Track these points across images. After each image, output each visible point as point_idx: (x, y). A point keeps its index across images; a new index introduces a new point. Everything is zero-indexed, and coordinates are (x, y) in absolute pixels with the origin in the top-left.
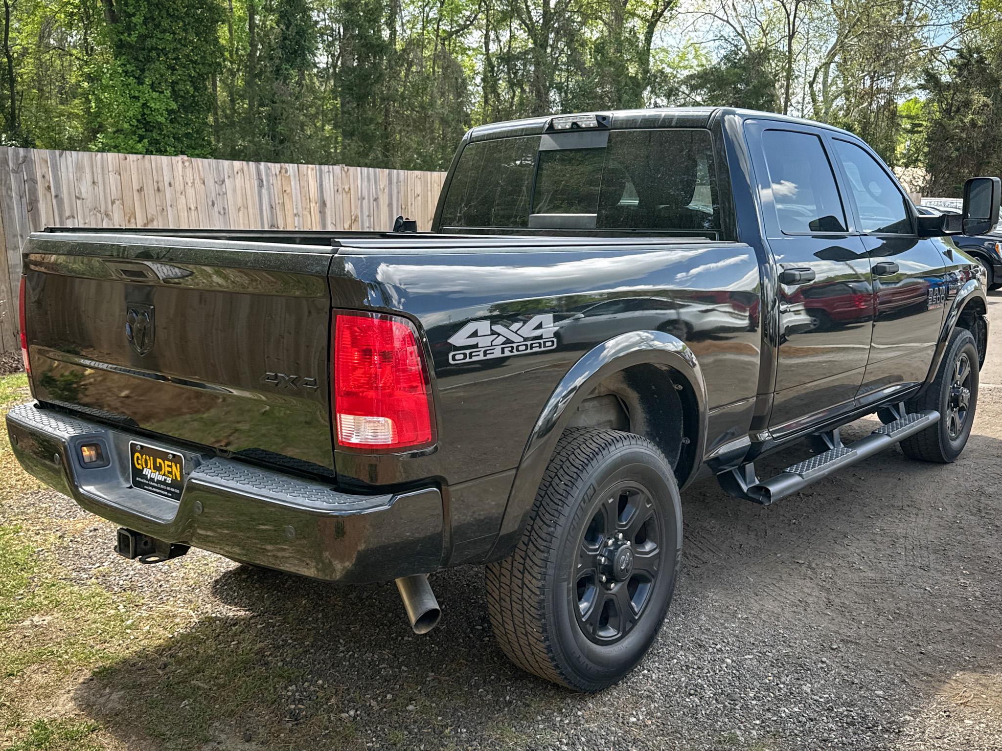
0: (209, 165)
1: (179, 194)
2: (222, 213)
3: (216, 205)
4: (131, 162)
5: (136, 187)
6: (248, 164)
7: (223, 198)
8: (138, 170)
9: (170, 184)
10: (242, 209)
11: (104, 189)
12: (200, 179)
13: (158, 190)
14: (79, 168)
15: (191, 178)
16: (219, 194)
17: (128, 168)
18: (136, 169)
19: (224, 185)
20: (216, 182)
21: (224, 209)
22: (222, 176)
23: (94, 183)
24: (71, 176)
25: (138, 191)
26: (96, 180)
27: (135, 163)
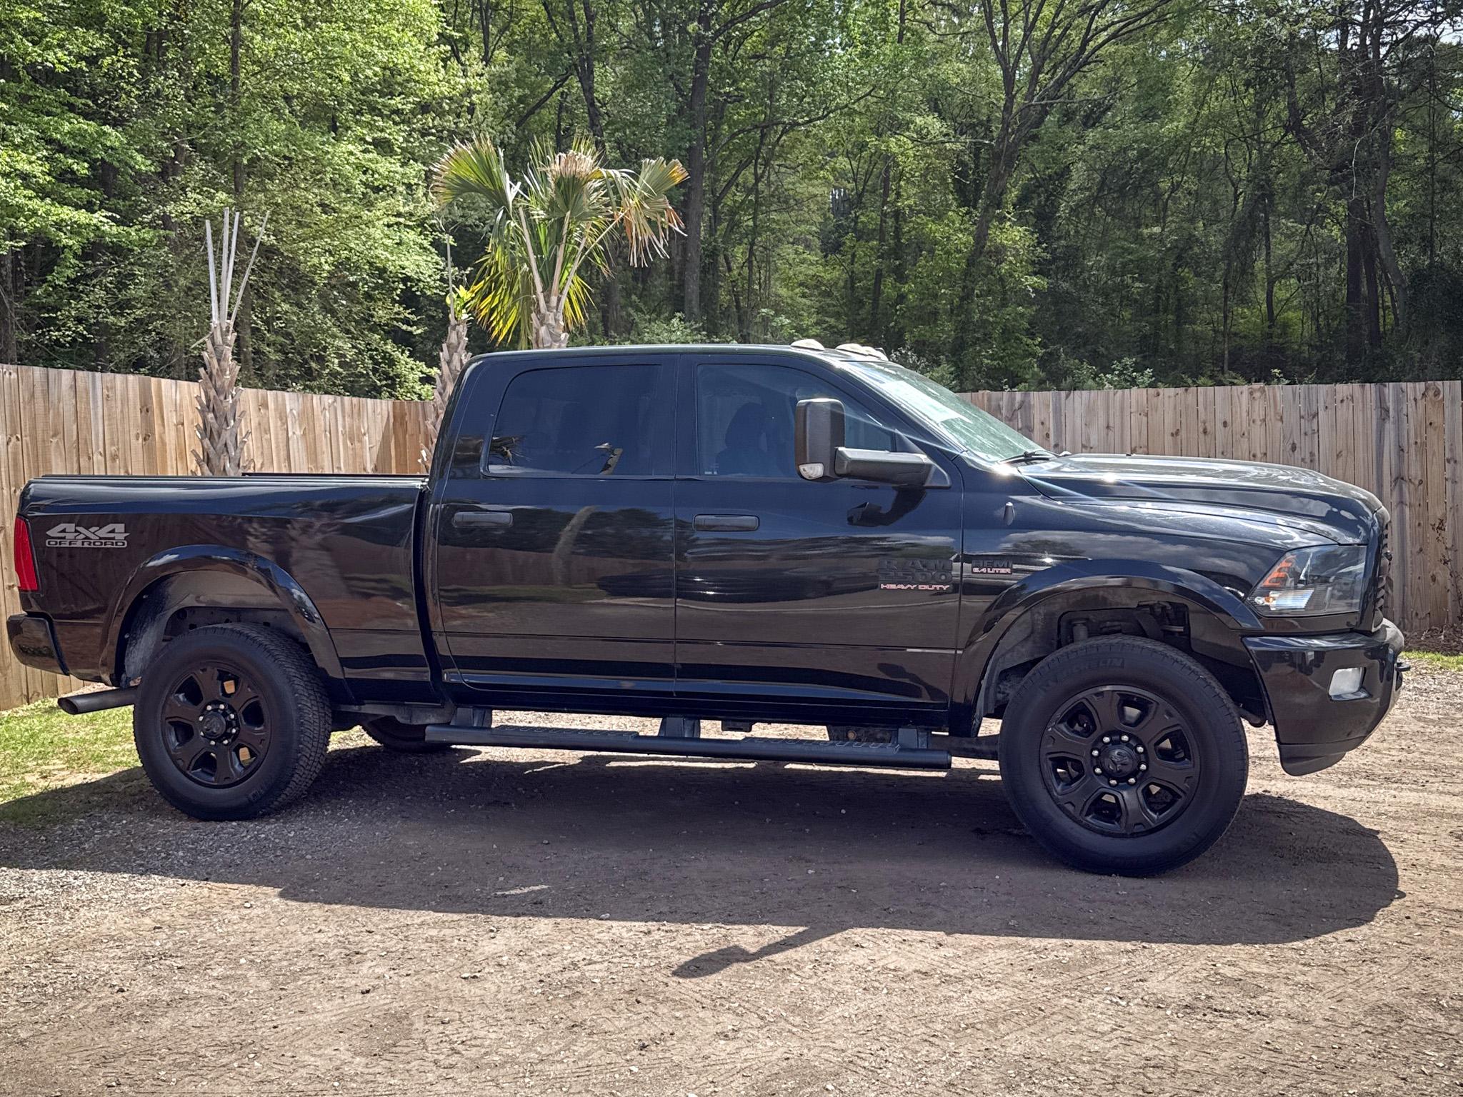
0: (1294, 394)
1: (1238, 436)
2: (1308, 460)
3: (1298, 449)
4: (1166, 399)
5: (1169, 428)
6: (1363, 387)
7: (1312, 439)
8: (1175, 408)
9: (1225, 424)
10: (1344, 453)
11: (1122, 434)
12: (1276, 413)
13: (1205, 432)
14: (1090, 410)
15: (1262, 413)
16: (1306, 434)
17: (1160, 409)
18: (1172, 408)
19: (1315, 420)
20: (1302, 417)
21: (1312, 454)
22: (1314, 408)
23: (1108, 427)
24: (1078, 421)
25: (1172, 435)
26: (1111, 424)
27: (1172, 399)
